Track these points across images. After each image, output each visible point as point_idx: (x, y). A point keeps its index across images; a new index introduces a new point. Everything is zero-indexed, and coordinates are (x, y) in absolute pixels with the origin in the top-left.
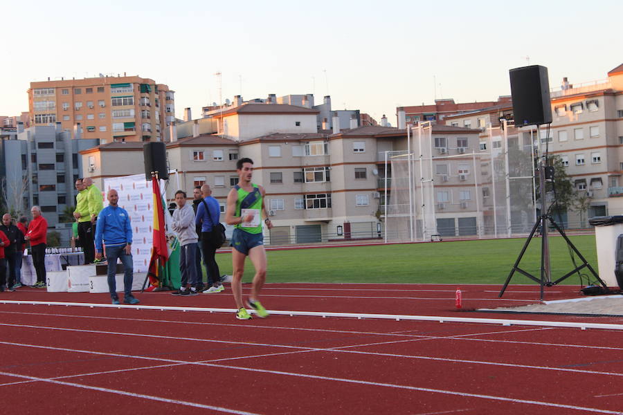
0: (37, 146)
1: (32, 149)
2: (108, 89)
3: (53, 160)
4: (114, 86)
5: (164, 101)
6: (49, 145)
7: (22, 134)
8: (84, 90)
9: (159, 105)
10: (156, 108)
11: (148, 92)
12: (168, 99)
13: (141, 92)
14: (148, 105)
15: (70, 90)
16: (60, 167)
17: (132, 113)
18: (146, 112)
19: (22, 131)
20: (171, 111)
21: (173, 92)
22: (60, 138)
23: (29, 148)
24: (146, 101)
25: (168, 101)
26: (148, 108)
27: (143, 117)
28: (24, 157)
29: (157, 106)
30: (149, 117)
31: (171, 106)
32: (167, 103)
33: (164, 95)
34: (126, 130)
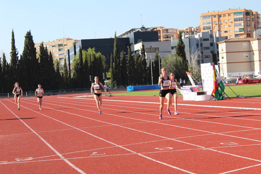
0: (202, 40)
1: (200, 41)
2: (232, 15)
3: (209, 45)
4: (235, 13)
5: (256, 18)
6: (207, 40)
7: (196, 35)
8: (223, 15)
9: (254, 20)
10: (253, 22)
11: (249, 15)
12: (258, 17)
13: (246, 15)
14: (249, 21)
15: (217, 16)
16: (211, 48)
17: (243, 24)
18: (248, 24)
19: (196, 34)
20: (259, 22)
21: (260, 15)
22: (211, 36)
23: (199, 41)
24: (248, 19)
25: (258, 19)
26: (249, 22)
27: (247, 26)
28: (197, 45)
29: (253, 21)
30: (249, 26)
31: (259, 21)
32: (257, 19)
33: (256, 16)
34: (240, 31)
